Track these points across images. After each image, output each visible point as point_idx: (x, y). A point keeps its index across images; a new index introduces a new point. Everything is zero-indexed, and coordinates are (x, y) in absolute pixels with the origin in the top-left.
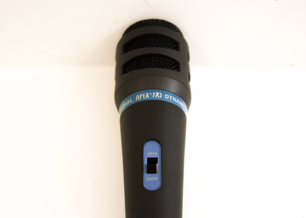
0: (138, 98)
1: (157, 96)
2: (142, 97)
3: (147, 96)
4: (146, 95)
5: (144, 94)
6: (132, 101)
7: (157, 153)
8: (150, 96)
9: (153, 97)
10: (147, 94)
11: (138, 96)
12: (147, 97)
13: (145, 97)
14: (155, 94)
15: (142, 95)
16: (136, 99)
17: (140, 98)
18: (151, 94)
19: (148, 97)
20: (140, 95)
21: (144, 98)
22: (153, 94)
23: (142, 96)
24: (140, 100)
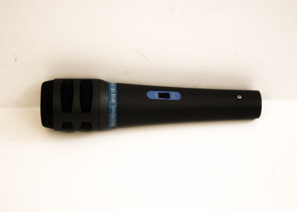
0: (114, 101)
2: (114, 98)
6: (114, 106)
7: (155, 93)
8: (114, 93)
10: (112, 95)
11: (112, 101)
13: (114, 96)
14: (112, 90)
16: (114, 102)
20: (112, 99)
21: (115, 97)
22: (112, 92)
24: (115, 100)
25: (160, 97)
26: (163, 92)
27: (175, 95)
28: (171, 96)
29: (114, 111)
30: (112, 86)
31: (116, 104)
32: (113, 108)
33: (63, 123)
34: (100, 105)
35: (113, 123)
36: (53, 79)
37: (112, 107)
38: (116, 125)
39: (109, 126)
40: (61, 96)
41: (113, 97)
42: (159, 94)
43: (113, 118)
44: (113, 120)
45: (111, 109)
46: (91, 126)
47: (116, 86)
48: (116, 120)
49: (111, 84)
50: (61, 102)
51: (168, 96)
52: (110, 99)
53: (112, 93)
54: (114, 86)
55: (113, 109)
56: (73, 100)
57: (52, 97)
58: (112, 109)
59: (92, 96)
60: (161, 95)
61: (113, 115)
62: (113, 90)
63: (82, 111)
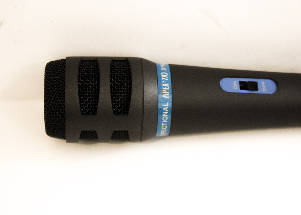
1: (167, 76)
2: (167, 91)
3: (166, 85)
4: (164, 87)
5: (163, 89)
6: (168, 103)
7: (234, 82)
8: (167, 82)
9: (167, 80)
10: (163, 85)
11: (163, 95)
12: (168, 86)
13: (167, 87)
14: (163, 77)
15: (163, 91)
16: (168, 97)
17: (168, 93)
18: (164, 82)
19: (168, 84)
20: (163, 93)
21: (168, 89)
22: (164, 80)
23: (165, 91)
24: (169, 93)
25: (242, 88)
26: (246, 80)
27: (265, 85)
28: (259, 87)
29: (167, 113)
30: (162, 69)
31: (171, 100)
32: (166, 106)
33: (82, 132)
34: (145, 103)
35: (164, 130)
36: (65, 58)
37: (164, 105)
38: (168, 134)
39: (157, 135)
40: (79, 87)
41: (166, 89)
42: (241, 83)
43: (164, 123)
44: (164, 127)
45: (162, 109)
46: (128, 135)
47: (169, 69)
48: (170, 126)
49: (160, 66)
50: (80, 97)
51: (254, 87)
52: (159, 91)
53: (163, 82)
54: (166, 70)
55: (166, 109)
56: (98, 94)
57: (64, 89)
58: (164, 109)
59: (131, 87)
60: (243, 86)
61: (165, 118)
62: (165, 76)
63: (114, 112)
